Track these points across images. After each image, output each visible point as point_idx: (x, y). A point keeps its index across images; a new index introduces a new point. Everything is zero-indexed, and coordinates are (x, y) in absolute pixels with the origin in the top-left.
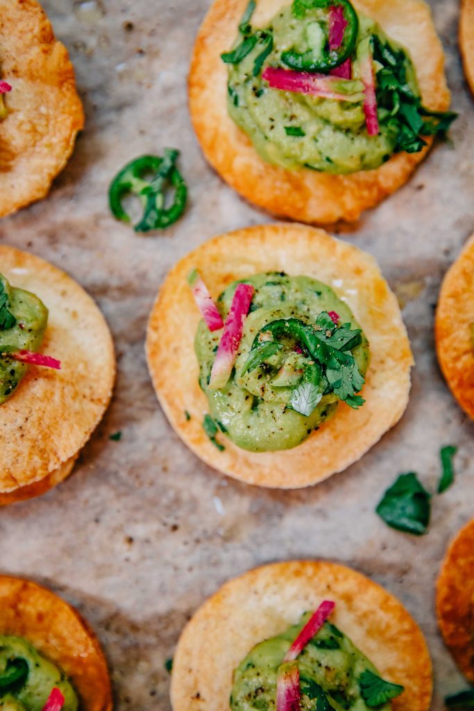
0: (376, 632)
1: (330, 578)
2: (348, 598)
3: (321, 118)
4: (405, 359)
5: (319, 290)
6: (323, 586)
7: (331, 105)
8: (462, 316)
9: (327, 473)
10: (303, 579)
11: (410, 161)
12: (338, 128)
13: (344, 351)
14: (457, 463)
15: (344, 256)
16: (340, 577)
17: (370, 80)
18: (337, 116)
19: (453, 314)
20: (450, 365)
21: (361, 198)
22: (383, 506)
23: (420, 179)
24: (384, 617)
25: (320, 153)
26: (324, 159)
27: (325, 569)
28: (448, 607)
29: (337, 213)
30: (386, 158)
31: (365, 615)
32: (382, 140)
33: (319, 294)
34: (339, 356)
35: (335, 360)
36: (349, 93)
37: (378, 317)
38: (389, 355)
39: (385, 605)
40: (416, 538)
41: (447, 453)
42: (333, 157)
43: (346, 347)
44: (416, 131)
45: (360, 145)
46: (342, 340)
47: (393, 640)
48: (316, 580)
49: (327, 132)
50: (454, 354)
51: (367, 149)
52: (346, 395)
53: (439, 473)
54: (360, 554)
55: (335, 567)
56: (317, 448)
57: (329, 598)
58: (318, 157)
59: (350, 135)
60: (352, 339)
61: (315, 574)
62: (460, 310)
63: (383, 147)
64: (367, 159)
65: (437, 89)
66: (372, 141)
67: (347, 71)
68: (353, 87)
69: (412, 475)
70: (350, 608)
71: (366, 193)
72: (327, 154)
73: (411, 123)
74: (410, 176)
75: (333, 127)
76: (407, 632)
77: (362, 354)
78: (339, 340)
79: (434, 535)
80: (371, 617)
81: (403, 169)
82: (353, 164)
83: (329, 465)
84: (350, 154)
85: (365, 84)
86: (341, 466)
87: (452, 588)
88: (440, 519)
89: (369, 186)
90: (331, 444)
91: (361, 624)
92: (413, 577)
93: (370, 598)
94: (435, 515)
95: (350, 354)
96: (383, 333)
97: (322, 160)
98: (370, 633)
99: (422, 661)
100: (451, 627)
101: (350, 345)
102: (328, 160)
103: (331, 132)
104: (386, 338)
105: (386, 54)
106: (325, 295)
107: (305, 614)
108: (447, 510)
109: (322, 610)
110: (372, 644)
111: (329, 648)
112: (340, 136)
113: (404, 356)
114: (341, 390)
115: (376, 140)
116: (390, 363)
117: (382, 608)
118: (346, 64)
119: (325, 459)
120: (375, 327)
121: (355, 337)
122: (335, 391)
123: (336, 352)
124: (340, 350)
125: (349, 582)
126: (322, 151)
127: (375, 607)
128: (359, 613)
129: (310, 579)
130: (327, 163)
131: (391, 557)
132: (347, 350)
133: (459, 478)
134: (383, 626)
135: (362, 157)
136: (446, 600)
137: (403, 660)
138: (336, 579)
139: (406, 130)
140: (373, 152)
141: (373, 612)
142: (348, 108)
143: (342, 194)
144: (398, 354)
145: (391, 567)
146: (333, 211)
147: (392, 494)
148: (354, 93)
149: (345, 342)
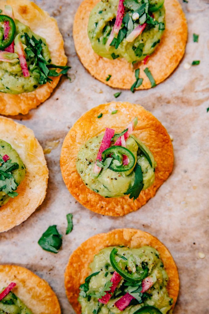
0: (35, 297)
1: (16, 272)
2: (23, 282)
3: (4, 70)
4: (44, 175)
5: (3, 146)
6: (13, 276)
7: (5, 64)
8: (71, 156)
9: (12, 226)
10: (4, 273)
11: (49, 87)
12: (11, 74)
13: (8, 172)
14: (74, 221)
15: (20, 130)
16: (20, 272)
17: (21, 53)
18: (10, 69)
19: (67, 155)
20: (66, 178)
21: (29, 104)
22: (41, 241)
23: (56, 95)
24: (39, 290)
25: (3, 85)
26: (5, 87)
27: (14, 268)
28: (69, 285)
29: (18, 111)
30: (35, 87)
31: (31, 289)
32: (32, 79)
33: (3, 147)
34: (5, 175)
35: (3, 176)
36: (11, 59)
37: (32, 157)
38: (37, 173)
39: (39, 285)
40: (56, 255)
41: (70, 217)
42: (9, 87)
43: (8, 171)
44: (47, 75)
45: (21, 81)
46: (6, 167)
47: (43, 300)
48: (10, 273)
49: (7, 75)
50: (68, 173)
51: (24, 83)
52: (8, 192)
53: (66, 225)
54: (31, 262)
55: (18, 268)
56: (5, 215)
57: (15, 281)
58: (2, 87)
59: (17, 77)
60: (11, 167)
61: (10, 271)
62: (70, 154)
63: (32, 82)
64: (26, 87)
65: (60, 56)
66: (27, 79)
67: (12, 49)
68: (13, 56)
69: (55, 226)
70: (24, 286)
71: (31, 102)
72: (6, 85)
73: (44, 71)
74: (52, 94)
75: (9, 74)
76: (49, 297)
77: (18, 173)
78: (5, 167)
79: (64, 253)
80: (33, 290)
81: (47, 92)
82: (19, 90)
83: (12, 222)
84: (17, 85)
85: (18, 55)
86: (18, 223)
87: (71, 277)
88: (67, 246)
89: (32, 99)
90: (12, 213)
91: (29, 293)
92: (55, 272)
93: (32, 281)
94: (64, 244)
95: (11, 174)
96: (35, 164)
97: (4, 88)
98: (33, 297)
99: (56, 309)
100: (71, 294)
101: (11, 169)
102: (7, 88)
103: (8, 76)
104: (35, 166)
105: (31, 41)
106: (6, 148)
107: (3, 288)
108: (70, 242)
109: (10, 287)
110: (34, 302)
111: (9, 304)
112: (12, 77)
113: (44, 174)
114: (6, 189)
115: (28, 79)
116: (37, 177)
117: (37, 286)
118: (11, 46)
119: (10, 220)
120: (31, 161)
121: (13, 166)
122: (3, 190)
123: (4, 173)
124: (5, 172)
125: (24, 274)
126: (4, 84)
127: (35, 285)
128: (28, 288)
129: (7, 273)
130: (7, 89)
131: (44, 263)
132: (9, 172)
133: (75, 227)
134: (38, 294)
135: (23, 87)
136: (69, 282)
137: (48, 309)
138: (18, 273)
139: (42, 74)
140: (28, 84)
141: (34, 288)
142: (14, 65)
143: (20, 103)
144: (41, 173)
145: (45, 267)
146: (16, 110)
147: (45, 235)
148: (13, 59)
149: (8, 168)
